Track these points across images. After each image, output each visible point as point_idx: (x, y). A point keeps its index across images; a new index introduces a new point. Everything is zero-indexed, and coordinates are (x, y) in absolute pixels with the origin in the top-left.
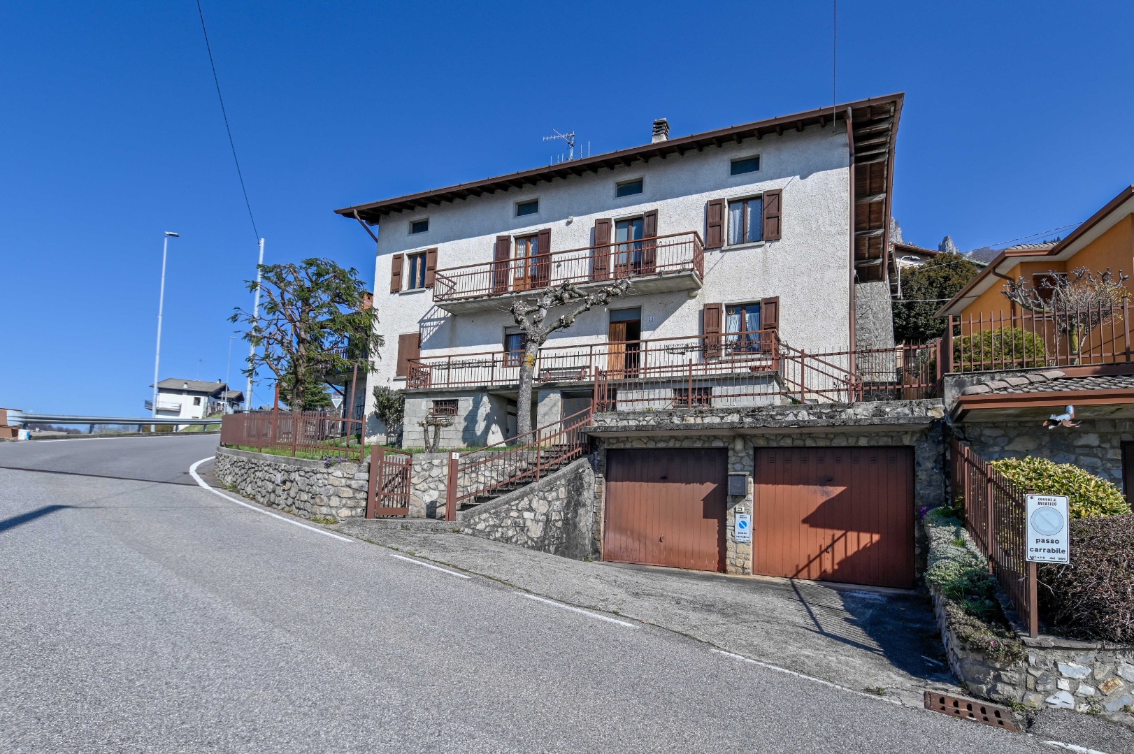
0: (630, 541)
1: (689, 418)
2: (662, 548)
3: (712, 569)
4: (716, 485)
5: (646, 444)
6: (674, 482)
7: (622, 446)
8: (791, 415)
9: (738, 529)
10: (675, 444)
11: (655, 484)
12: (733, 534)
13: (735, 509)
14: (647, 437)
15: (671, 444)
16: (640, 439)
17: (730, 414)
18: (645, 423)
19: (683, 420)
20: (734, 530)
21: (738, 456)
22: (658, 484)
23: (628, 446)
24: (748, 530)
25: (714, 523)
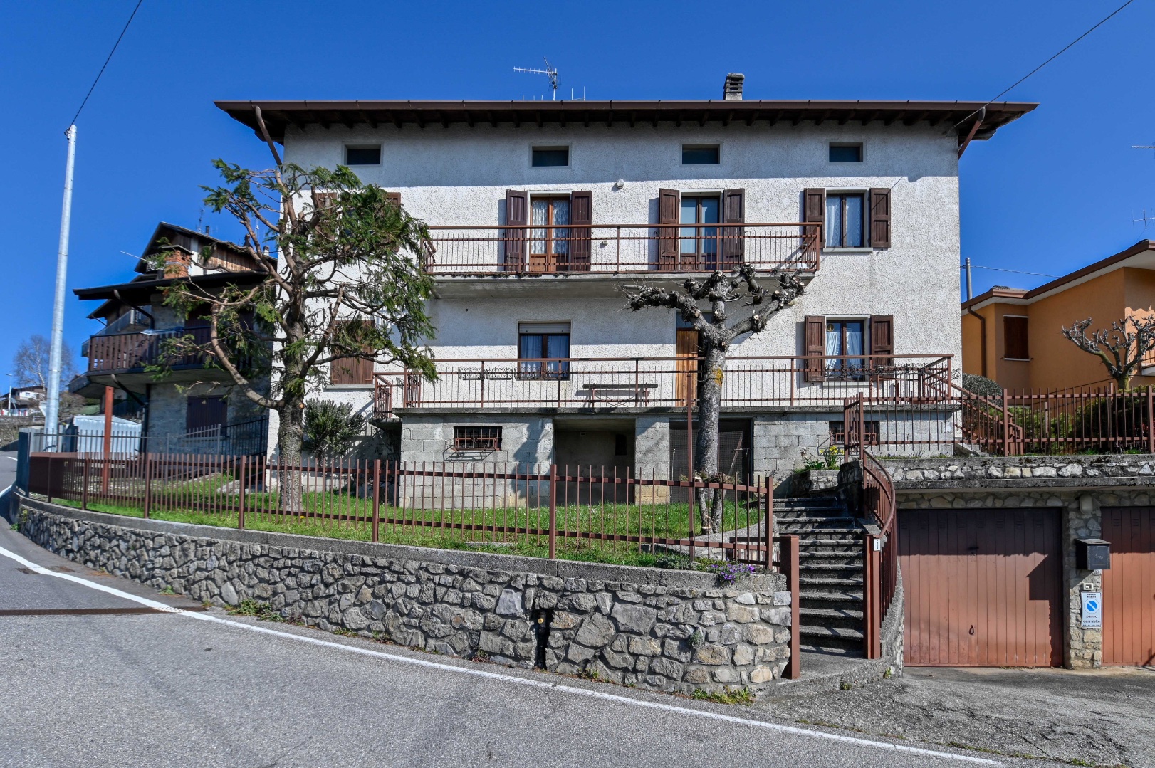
0: (925, 636)
1: (1012, 469)
2: (973, 642)
3: (1043, 664)
4: (1046, 556)
5: (952, 503)
6: (987, 553)
7: (914, 506)
8: (1147, 466)
9: (1086, 612)
10: (994, 503)
11: (960, 557)
12: (1080, 619)
13: (1082, 586)
14: (953, 493)
15: (989, 504)
16: (942, 496)
17: (1068, 463)
18: (948, 474)
19: (1004, 471)
20: (1081, 614)
21: (1082, 519)
22: (965, 557)
23: (924, 506)
24: (1098, 611)
25: (1044, 606)
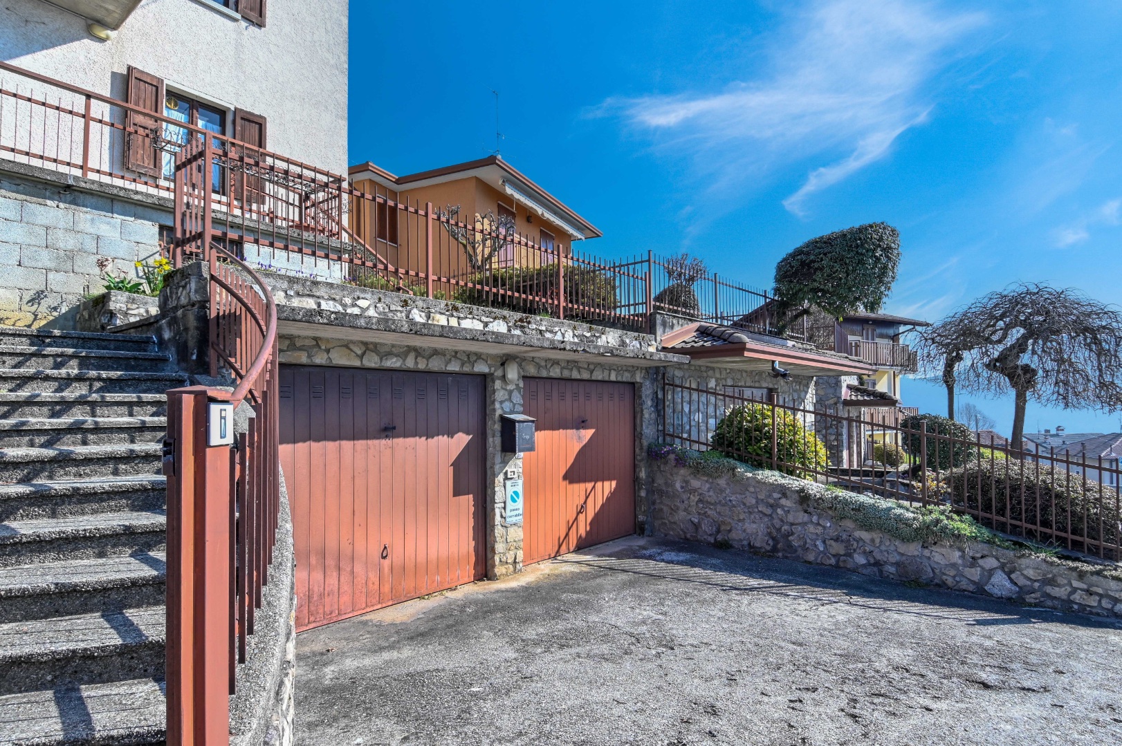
1: (438, 316)
2: (386, 570)
3: (466, 580)
4: (471, 436)
5: (361, 357)
6: (405, 436)
7: (303, 358)
8: (559, 333)
9: (510, 505)
10: (416, 363)
11: (370, 442)
12: (504, 514)
13: (506, 473)
14: (362, 343)
15: (410, 363)
16: (347, 346)
17: (495, 318)
18: (356, 311)
19: (428, 317)
20: (505, 508)
21: (506, 390)
22: (376, 442)
23: (320, 359)
24: (520, 503)
25: (467, 501)
